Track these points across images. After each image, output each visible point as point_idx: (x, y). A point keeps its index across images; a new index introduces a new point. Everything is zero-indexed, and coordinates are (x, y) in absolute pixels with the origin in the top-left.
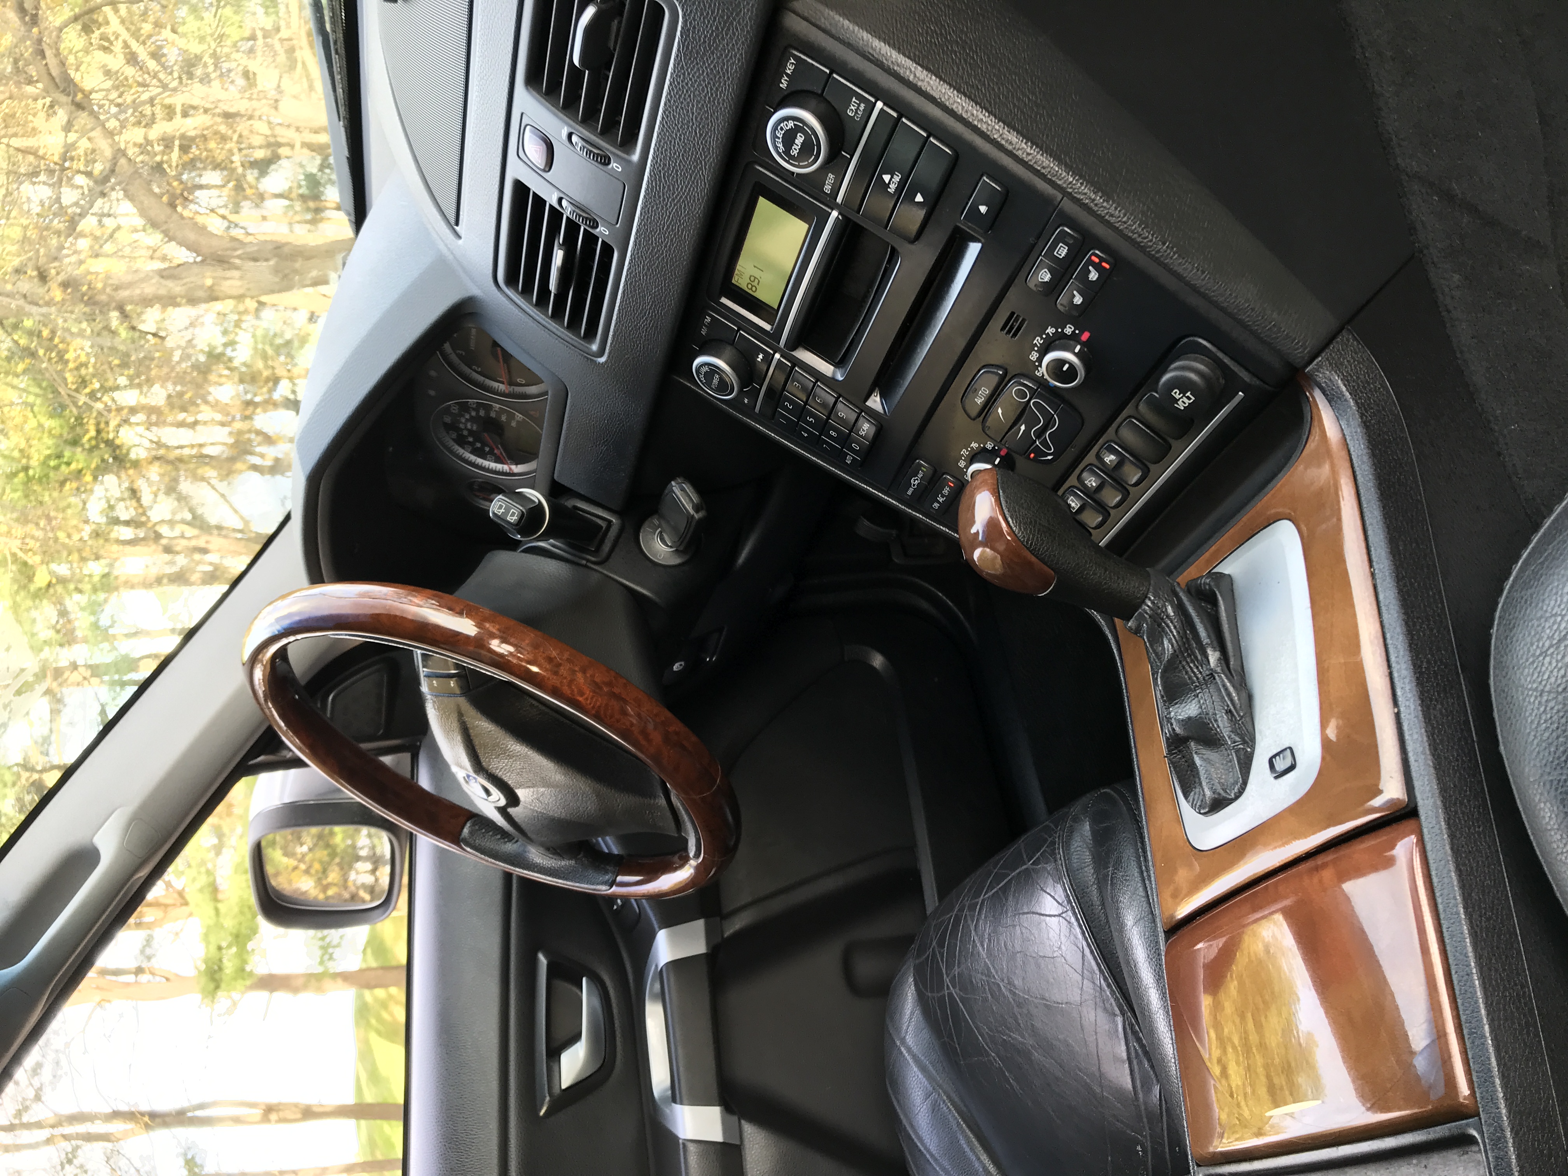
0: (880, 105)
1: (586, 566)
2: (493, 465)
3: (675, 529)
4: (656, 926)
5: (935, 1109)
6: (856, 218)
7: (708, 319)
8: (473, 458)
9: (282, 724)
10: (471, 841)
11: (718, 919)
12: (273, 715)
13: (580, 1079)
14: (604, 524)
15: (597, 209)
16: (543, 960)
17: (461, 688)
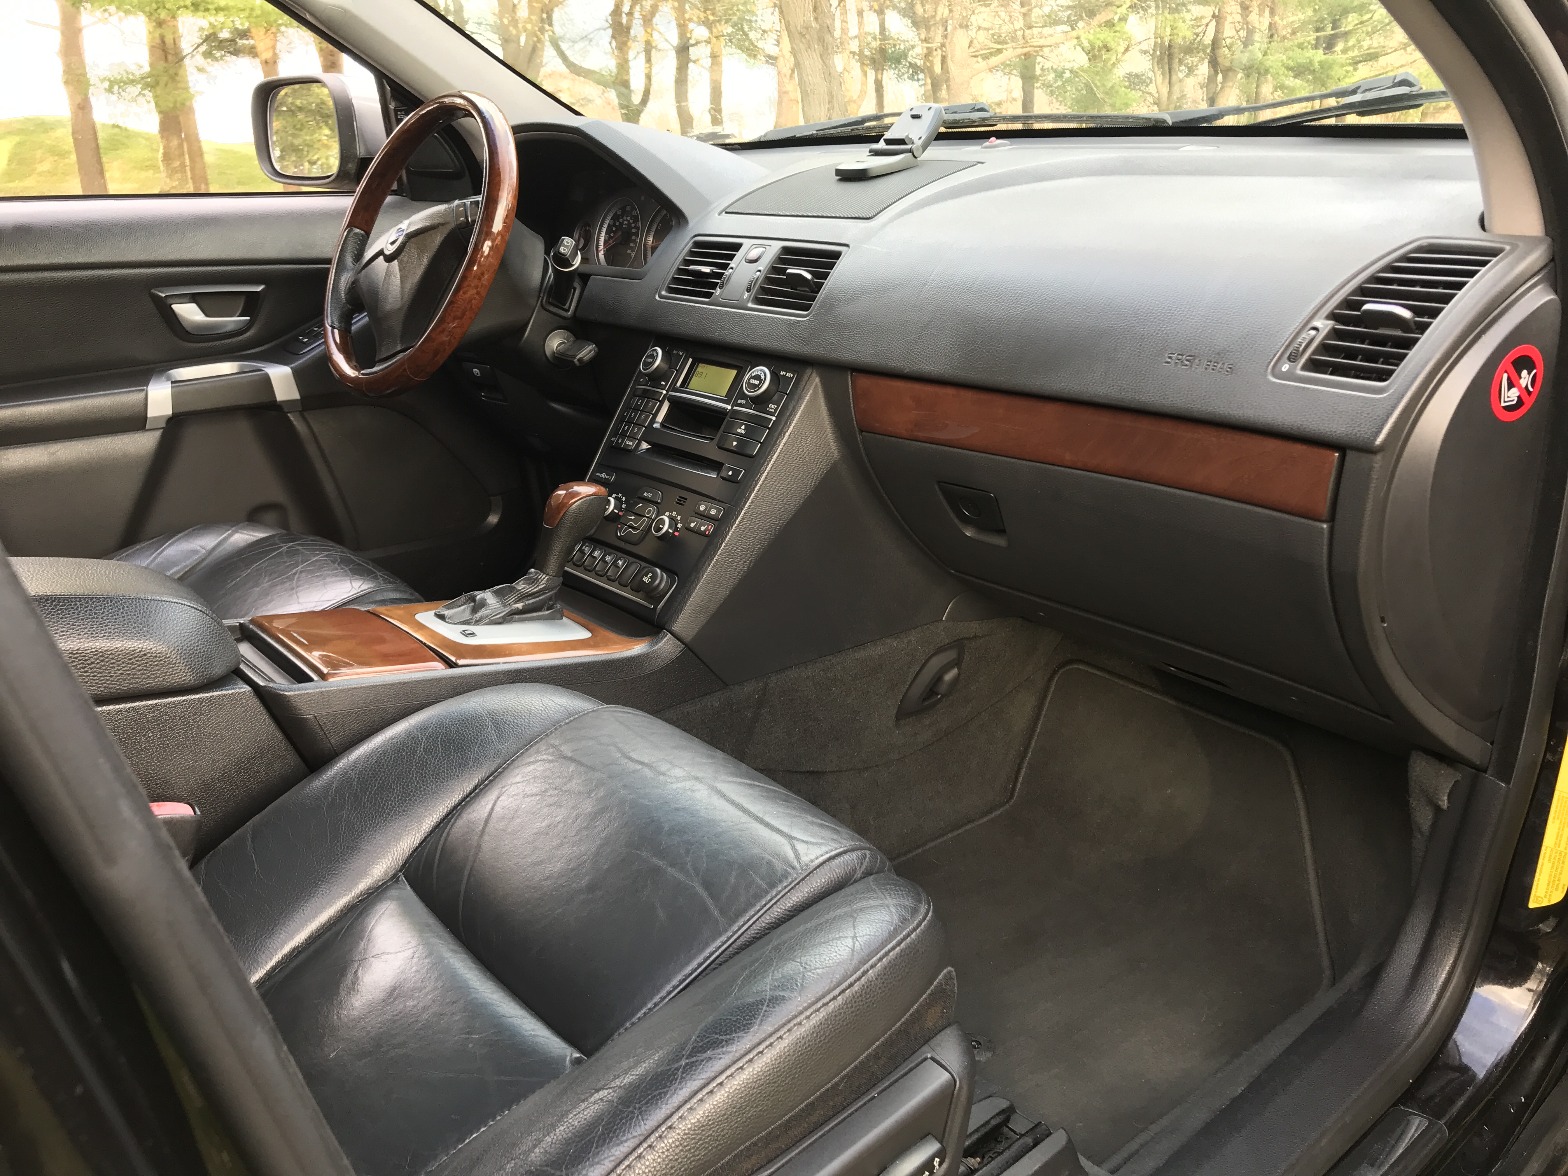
0: (774, 418)
1: (539, 296)
2: (602, 239)
3: (568, 349)
4: (293, 365)
5: (195, 552)
6: (728, 418)
7: (681, 354)
8: (606, 226)
9: (423, 112)
10: (352, 234)
11: (301, 409)
12: (429, 106)
13: (179, 317)
14: (566, 307)
15: (728, 288)
16: (260, 288)
17: (460, 224)
